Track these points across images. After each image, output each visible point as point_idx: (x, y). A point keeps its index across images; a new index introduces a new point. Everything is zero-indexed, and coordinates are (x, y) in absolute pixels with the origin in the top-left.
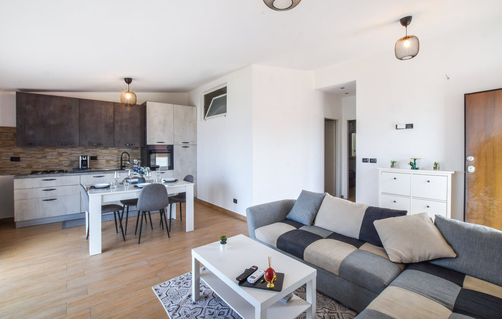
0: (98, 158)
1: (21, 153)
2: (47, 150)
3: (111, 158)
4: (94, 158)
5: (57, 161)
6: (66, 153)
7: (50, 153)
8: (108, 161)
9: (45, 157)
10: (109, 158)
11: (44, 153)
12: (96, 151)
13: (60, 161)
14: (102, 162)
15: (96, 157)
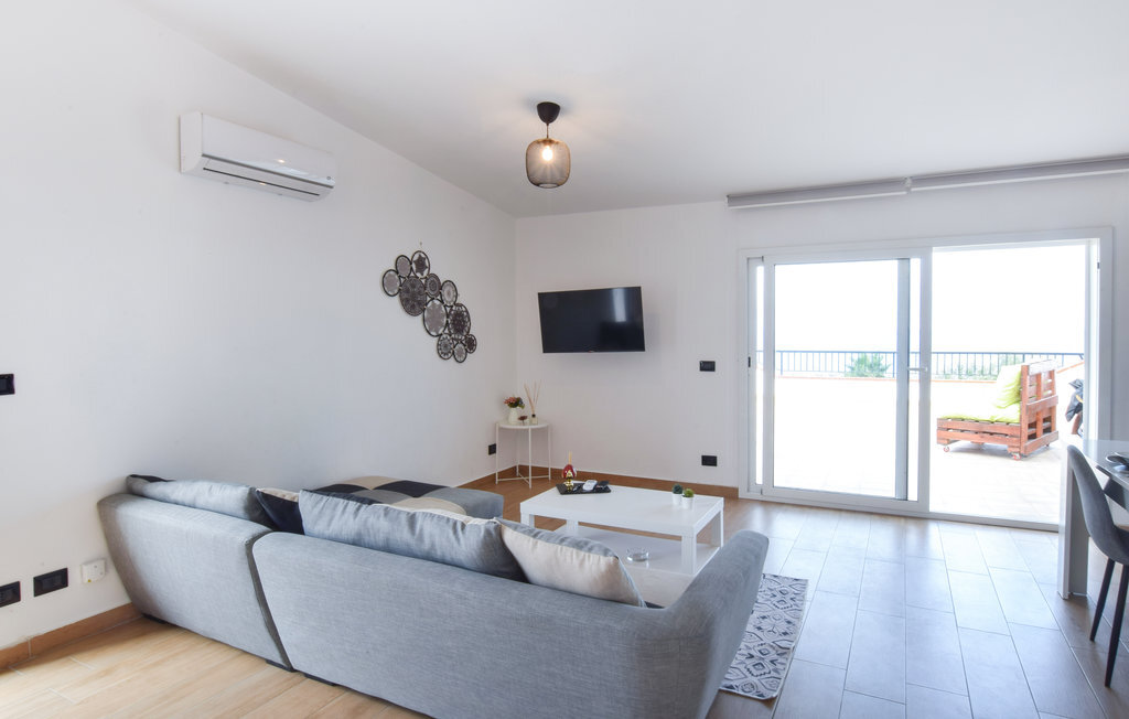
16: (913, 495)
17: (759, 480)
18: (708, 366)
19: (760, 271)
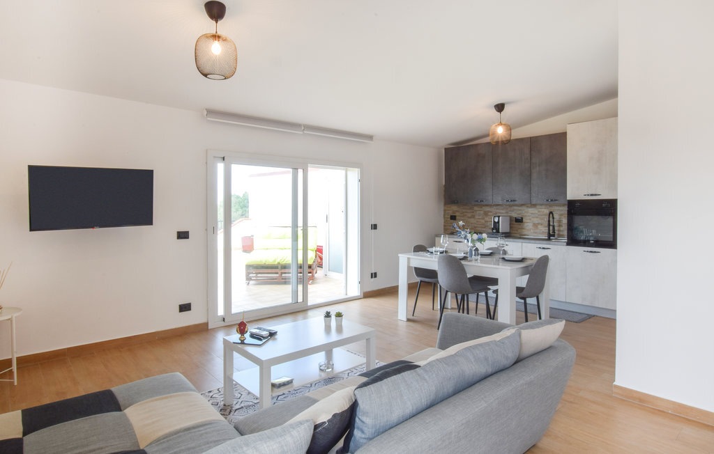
0: (524, 220)
1: (457, 211)
2: (476, 208)
3: (540, 221)
4: (519, 221)
5: (483, 221)
6: (491, 212)
7: (478, 212)
8: (535, 225)
9: (473, 217)
10: (536, 221)
11: (473, 212)
12: (520, 210)
13: (485, 221)
14: (528, 225)
15: (522, 218)
16: (300, 300)
17: (221, 312)
18: (183, 235)
19: (220, 167)
